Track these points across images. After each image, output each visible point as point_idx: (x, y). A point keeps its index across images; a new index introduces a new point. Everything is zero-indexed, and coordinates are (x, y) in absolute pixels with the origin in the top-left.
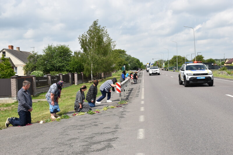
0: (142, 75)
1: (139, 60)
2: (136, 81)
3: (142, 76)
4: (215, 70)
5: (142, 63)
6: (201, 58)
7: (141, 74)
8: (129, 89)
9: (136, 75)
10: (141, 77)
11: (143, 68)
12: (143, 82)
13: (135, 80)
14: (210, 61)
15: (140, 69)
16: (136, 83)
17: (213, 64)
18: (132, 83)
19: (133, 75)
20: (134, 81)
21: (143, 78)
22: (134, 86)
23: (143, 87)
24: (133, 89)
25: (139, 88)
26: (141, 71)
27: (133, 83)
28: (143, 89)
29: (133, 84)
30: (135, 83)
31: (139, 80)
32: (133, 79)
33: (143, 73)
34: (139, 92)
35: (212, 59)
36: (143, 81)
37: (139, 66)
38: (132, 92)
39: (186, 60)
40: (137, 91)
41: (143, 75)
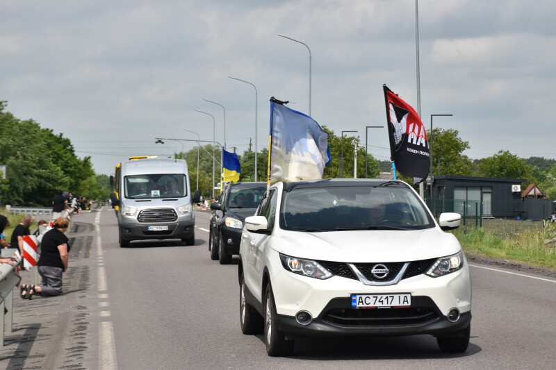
0: (90, 238)
1: (67, 142)
2: (58, 279)
3: (89, 246)
4: (528, 222)
5: (86, 162)
6: (448, 151)
7: (86, 234)
8: (9, 334)
9: (56, 237)
10: (86, 256)
11: (94, 197)
12: (103, 286)
13: (52, 272)
14: (501, 169)
15: (74, 201)
16: (59, 293)
17: (516, 188)
18: (30, 295)
19: (37, 239)
20: (45, 281)
21: (100, 260)
22: (44, 312)
23: (106, 319)
24: (40, 331)
25: (82, 327)
26: (83, 217)
27: (38, 288)
28: (107, 333)
29: (38, 301)
30: (49, 288)
31: (74, 269)
32: (39, 264)
33: (92, 227)
34: (81, 348)
35: (514, 159)
36: (101, 279)
37: (67, 179)
38: (36, 348)
39: (363, 153)
40: (68, 343)
41: (99, 241)
